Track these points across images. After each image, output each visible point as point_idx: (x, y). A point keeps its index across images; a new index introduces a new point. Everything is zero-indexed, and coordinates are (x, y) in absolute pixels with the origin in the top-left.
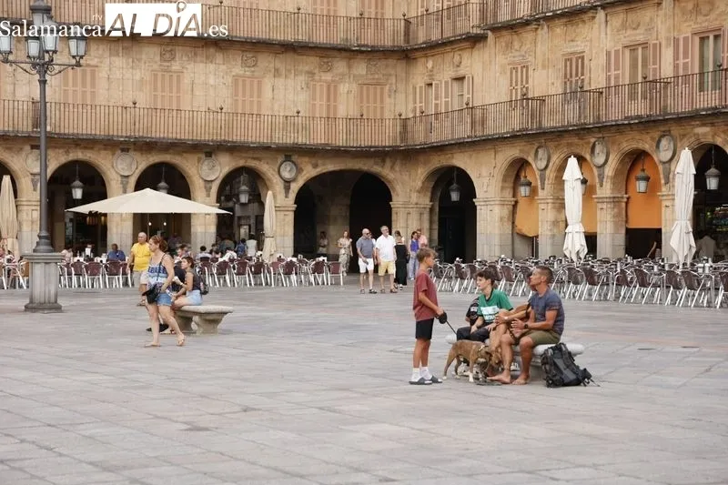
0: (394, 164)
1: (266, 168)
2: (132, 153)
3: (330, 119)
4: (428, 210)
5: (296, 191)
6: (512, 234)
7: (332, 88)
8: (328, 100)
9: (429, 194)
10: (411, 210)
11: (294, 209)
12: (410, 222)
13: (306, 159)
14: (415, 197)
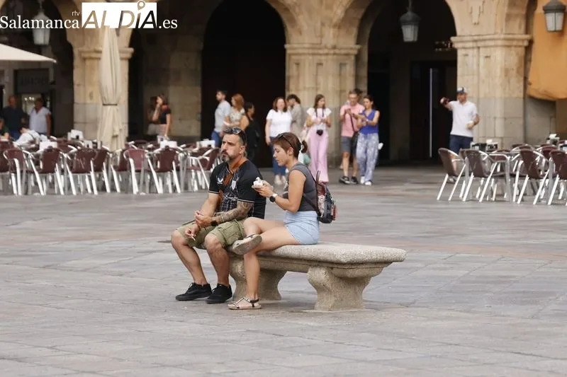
4: (353, 58)
6: (524, 98)
10: (323, 58)
11: (129, 56)
12: (321, 79)
14: (330, 37)
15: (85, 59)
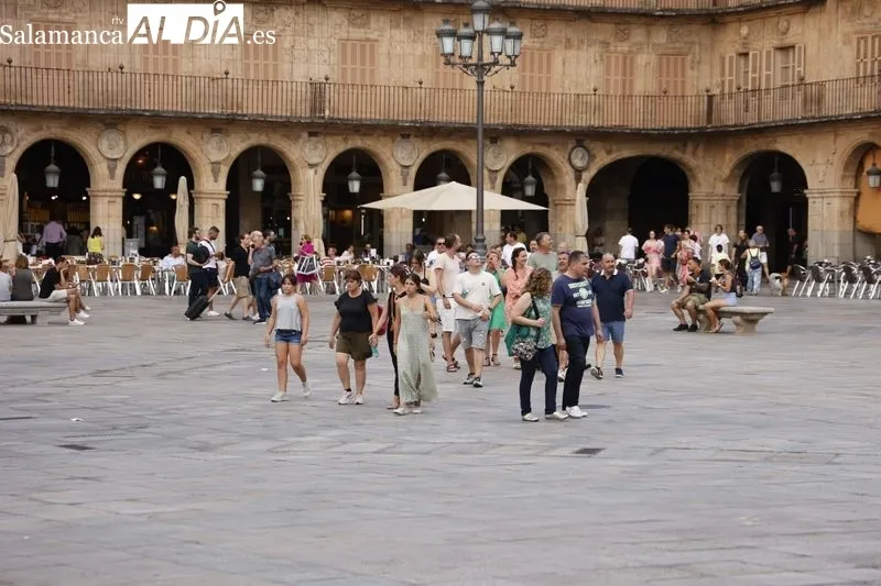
0: (696, 147)
1: (556, 155)
2: (412, 139)
3: (627, 97)
4: (735, 202)
5: (588, 181)
6: (855, 231)
7: (628, 62)
8: (624, 74)
9: (737, 184)
10: (715, 202)
12: (714, 217)
13: (599, 144)
14: (720, 188)
15: (556, 205)
